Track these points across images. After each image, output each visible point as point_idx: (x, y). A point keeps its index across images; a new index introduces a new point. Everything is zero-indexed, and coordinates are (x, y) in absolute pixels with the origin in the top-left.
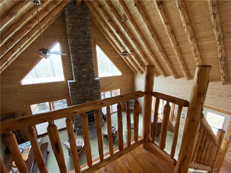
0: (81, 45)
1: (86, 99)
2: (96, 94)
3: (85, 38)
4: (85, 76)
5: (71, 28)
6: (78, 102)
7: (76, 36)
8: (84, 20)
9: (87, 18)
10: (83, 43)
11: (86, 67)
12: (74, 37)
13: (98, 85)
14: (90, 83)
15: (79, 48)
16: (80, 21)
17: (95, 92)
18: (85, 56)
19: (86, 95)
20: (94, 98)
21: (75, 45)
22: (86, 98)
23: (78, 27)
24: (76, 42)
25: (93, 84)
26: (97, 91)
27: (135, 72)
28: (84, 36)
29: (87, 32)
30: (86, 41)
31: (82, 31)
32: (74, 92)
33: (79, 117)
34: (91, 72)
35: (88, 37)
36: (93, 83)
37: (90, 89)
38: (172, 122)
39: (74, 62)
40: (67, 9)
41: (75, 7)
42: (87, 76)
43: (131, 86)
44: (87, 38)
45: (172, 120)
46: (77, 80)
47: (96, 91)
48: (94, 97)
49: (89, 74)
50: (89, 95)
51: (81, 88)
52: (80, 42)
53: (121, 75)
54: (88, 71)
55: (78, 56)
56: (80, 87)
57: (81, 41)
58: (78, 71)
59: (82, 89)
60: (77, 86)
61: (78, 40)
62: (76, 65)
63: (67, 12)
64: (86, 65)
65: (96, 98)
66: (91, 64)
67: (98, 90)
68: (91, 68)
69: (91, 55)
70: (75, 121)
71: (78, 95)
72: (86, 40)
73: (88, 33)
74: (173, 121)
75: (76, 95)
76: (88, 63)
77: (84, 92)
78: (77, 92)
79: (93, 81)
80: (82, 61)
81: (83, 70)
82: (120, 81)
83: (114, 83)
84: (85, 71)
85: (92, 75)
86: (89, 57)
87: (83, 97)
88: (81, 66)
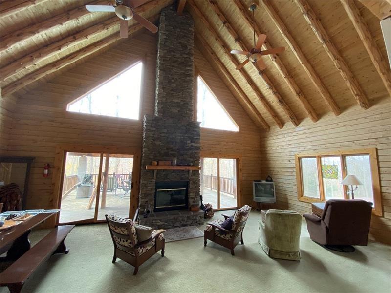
0: (176, 61)
1: (172, 154)
2: (191, 149)
3: (183, 53)
4: (175, 110)
5: (165, 37)
6: (156, 156)
7: (171, 48)
8: (185, 31)
9: (190, 29)
10: (179, 60)
11: (179, 95)
12: (168, 48)
14: (183, 126)
15: (172, 64)
16: (179, 30)
17: (191, 144)
18: (179, 79)
19: (172, 146)
20: (187, 156)
21: (168, 59)
22: (172, 152)
23: (175, 37)
24: (169, 55)
25: (188, 129)
26: (194, 144)
27: (265, 127)
28: (183, 51)
29: (188, 46)
30: (185, 58)
31: (180, 43)
32: (151, 135)
33: (151, 189)
35: (189, 53)
36: (188, 127)
37: (180, 136)
38: (383, 216)
39: (161, 83)
40: (164, 14)
41: (175, 14)
42: (179, 111)
43: (258, 157)
44: (187, 54)
45: (383, 212)
46: (162, 114)
47: (191, 142)
49: (183, 109)
50: (177, 148)
51: (166, 131)
52: (175, 57)
53: (239, 131)
54: (182, 103)
55: (169, 76)
57: (178, 55)
58: (164, 99)
59: (166, 133)
60: (159, 125)
61: (172, 53)
62: (163, 88)
63: (163, 18)
64: (179, 92)
65: (190, 157)
66: (188, 92)
67: (195, 143)
68: (188, 99)
69: (189, 80)
70: (142, 198)
71: (158, 142)
72: (185, 56)
73: (188, 48)
74: (385, 214)
75: (154, 141)
76: (183, 90)
77: (169, 139)
78: (157, 136)
79: (187, 123)
80: (175, 85)
81: (173, 100)
82: (237, 143)
83: (225, 143)
84: (176, 102)
85: (188, 112)
86: (186, 82)
87: (167, 149)
88: (172, 92)
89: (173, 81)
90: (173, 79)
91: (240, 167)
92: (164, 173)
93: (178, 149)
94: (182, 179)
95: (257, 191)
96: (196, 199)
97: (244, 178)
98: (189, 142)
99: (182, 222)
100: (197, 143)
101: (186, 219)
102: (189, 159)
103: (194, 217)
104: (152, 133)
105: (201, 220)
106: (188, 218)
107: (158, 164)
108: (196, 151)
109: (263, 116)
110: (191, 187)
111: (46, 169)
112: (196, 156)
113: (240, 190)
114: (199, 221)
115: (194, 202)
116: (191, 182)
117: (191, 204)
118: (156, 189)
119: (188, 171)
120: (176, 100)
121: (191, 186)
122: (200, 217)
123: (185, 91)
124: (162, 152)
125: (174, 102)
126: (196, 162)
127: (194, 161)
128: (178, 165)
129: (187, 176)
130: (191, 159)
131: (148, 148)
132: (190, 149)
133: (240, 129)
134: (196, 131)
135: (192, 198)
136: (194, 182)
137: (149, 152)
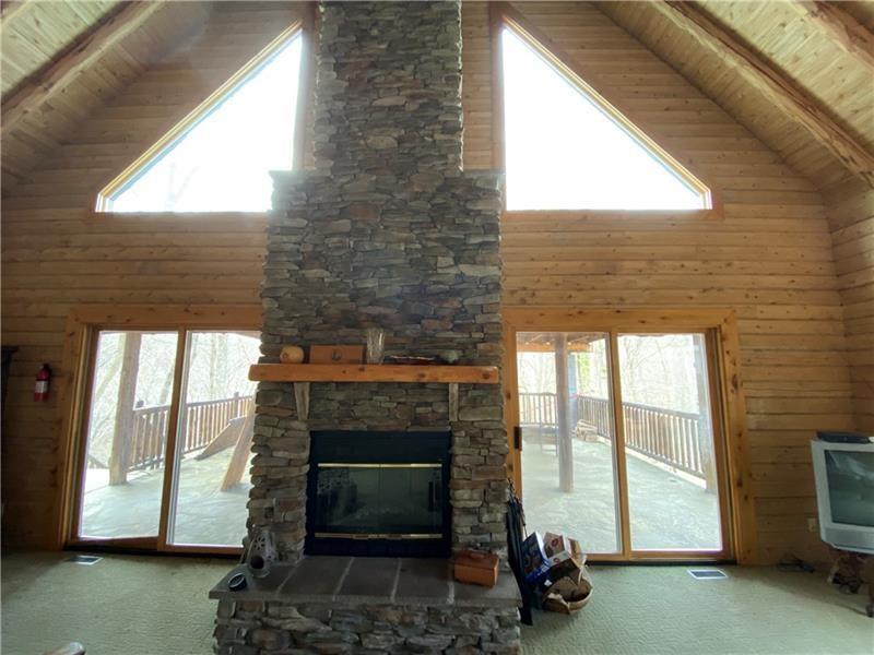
1: (370, 318)
2: (458, 293)
4: (384, 140)
6: (307, 328)
11: (399, 79)
13: (478, 221)
14: (416, 196)
17: (453, 271)
18: (402, 18)
19: (370, 284)
20: (436, 324)
25: (443, 208)
26: (468, 270)
32: (289, 247)
34: (432, 112)
36: (439, 200)
37: (407, 241)
46: (331, 163)
47: (457, 261)
48: (436, 317)
49: (418, 129)
50: (396, 289)
51: (346, 224)
53: (709, 206)
54: (412, 107)
55: (363, 17)
56: (340, 217)
58: (341, 105)
59: (348, 235)
62: (338, 67)
64: (402, 68)
65: (457, 328)
66: (439, 59)
67: (474, 262)
68: (438, 87)
71: (313, 273)
75: (301, 268)
76: (418, 57)
77: (359, 257)
78: (310, 248)
79: (438, 183)
80: (383, 46)
81: (378, 103)
82: (705, 261)
83: (642, 265)
84: (390, 108)
85: (438, 136)
86: (430, 22)
87: (353, 298)
88: (371, 73)
89: (375, 32)
90: (376, 24)
91: (728, 369)
92: (340, 396)
93: (398, 297)
94: (417, 420)
95: (838, 482)
96: (486, 518)
97: (752, 421)
98: (450, 261)
99: (402, 631)
100: (483, 263)
101: (419, 620)
102: (450, 334)
103: (465, 618)
104: (294, 239)
105: (501, 636)
106: (433, 614)
107: (306, 360)
108: (479, 301)
109: (837, 109)
110: (459, 460)
111: (40, 380)
112: (480, 319)
113: (733, 472)
114: (493, 638)
115: (476, 530)
116: (460, 438)
117: (462, 540)
118: (312, 461)
119: (445, 387)
120: (388, 101)
121: (462, 455)
122: (498, 619)
123: (423, 58)
124: (333, 310)
125: (381, 108)
126: (481, 346)
127: (475, 345)
128: (389, 361)
129: (442, 410)
130: (459, 336)
131: (276, 299)
132: (453, 293)
133: (717, 199)
134: (479, 213)
135: (467, 511)
136: (473, 438)
137: (281, 314)
